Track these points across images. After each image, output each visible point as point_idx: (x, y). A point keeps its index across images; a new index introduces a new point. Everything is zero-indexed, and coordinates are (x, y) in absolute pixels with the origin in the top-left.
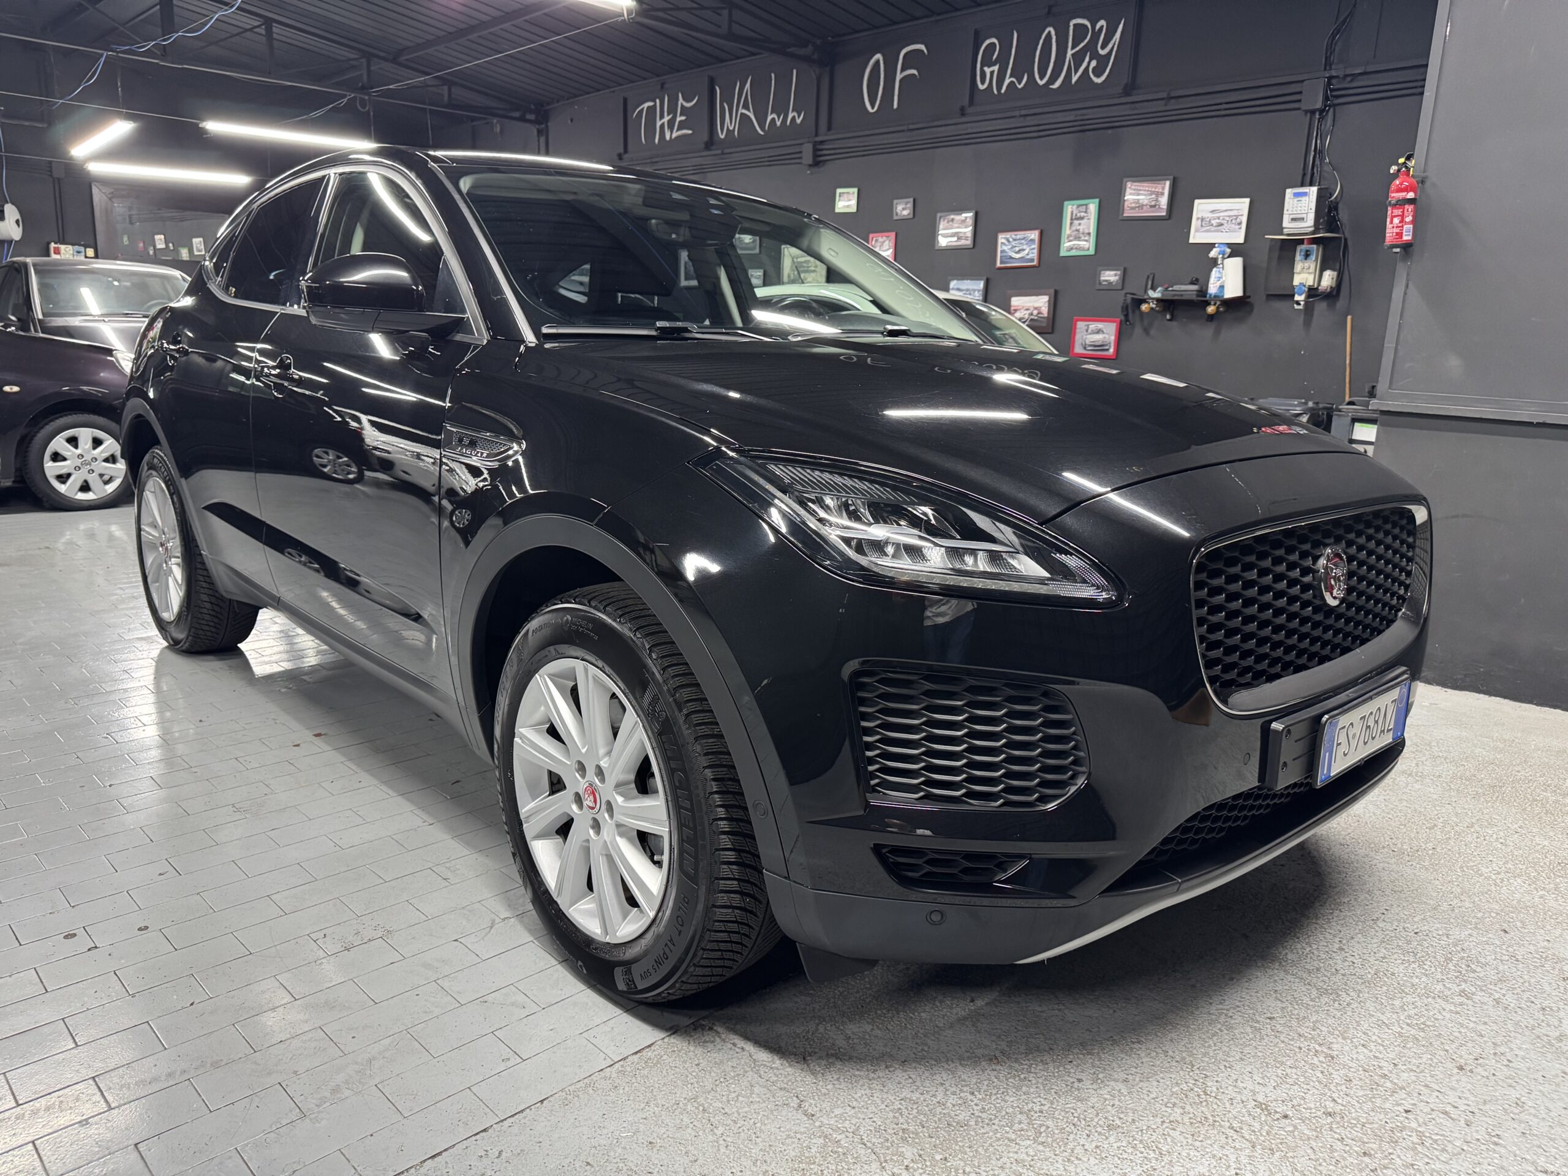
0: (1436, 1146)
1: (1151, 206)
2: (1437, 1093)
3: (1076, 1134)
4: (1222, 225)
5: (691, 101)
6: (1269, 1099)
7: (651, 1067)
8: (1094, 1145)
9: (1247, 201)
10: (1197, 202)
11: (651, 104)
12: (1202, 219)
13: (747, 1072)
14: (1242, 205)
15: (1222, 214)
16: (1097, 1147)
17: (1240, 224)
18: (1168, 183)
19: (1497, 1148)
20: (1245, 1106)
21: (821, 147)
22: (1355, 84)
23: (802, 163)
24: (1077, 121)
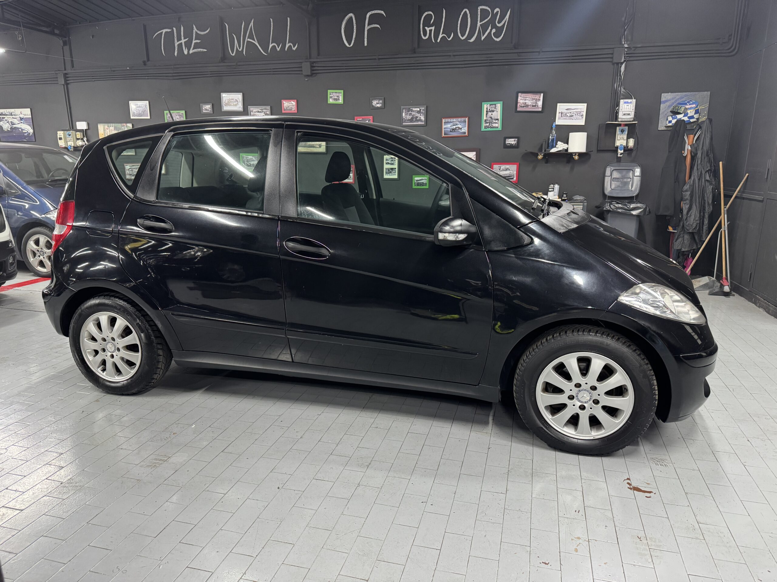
1: (533, 106)
4: (572, 116)
5: (204, 31)
9: (586, 105)
10: (558, 104)
11: (169, 30)
12: (562, 113)
14: (582, 107)
15: (572, 111)
17: (582, 115)
18: (542, 95)
21: (315, 65)
22: (637, 52)
23: (302, 74)
24: (487, 60)
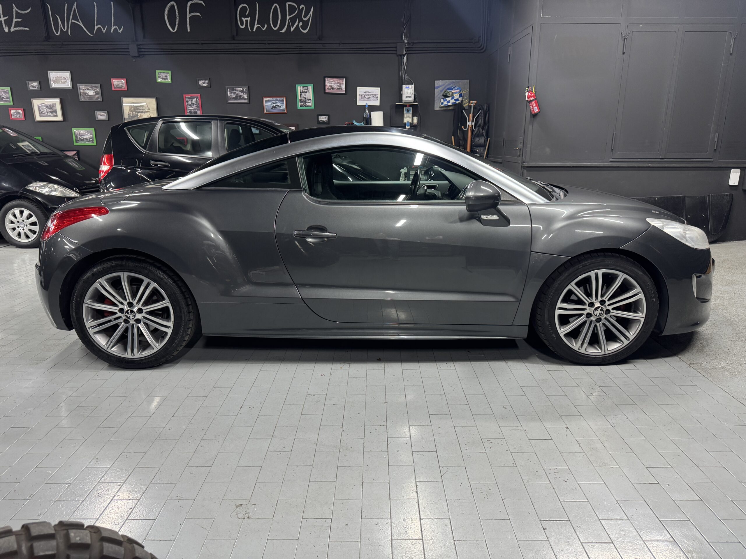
1: (338, 89)
4: (370, 98)
5: (27, 10)
9: (379, 88)
10: (358, 88)
12: (361, 95)
14: (377, 90)
15: (369, 94)
17: (377, 98)
18: (344, 79)
21: (141, 47)
22: (415, 47)
23: (129, 55)
24: (297, 48)
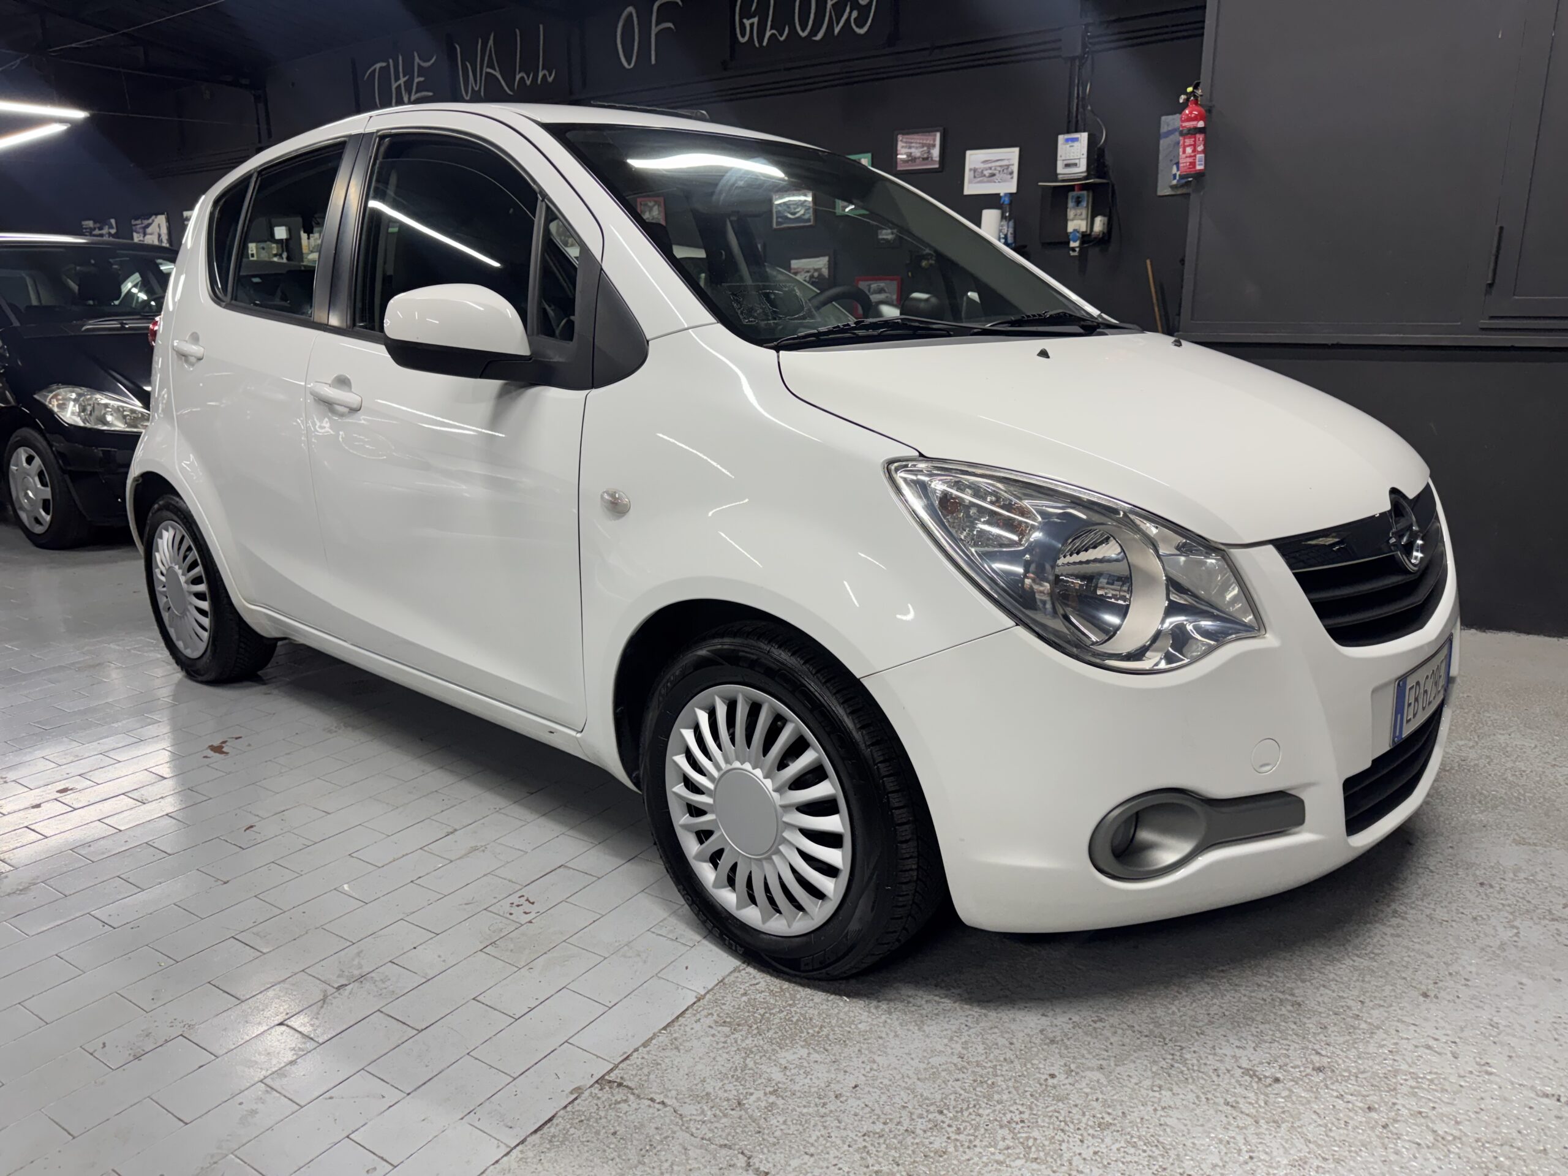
0: (1433, 1087)
1: (924, 159)
2: (1413, 1028)
3: (1068, 1142)
4: (993, 175)
5: (429, 60)
6: (1254, 1062)
7: (558, 1147)
8: (1091, 1150)
9: (1016, 150)
10: (969, 153)
11: (384, 64)
12: (975, 170)
13: (674, 1132)
14: (1011, 155)
15: (993, 164)
16: (1095, 1153)
17: (1011, 173)
18: (938, 135)
19: (1492, 1078)
20: (1232, 1076)
22: (1111, 31)
24: (843, 73)
